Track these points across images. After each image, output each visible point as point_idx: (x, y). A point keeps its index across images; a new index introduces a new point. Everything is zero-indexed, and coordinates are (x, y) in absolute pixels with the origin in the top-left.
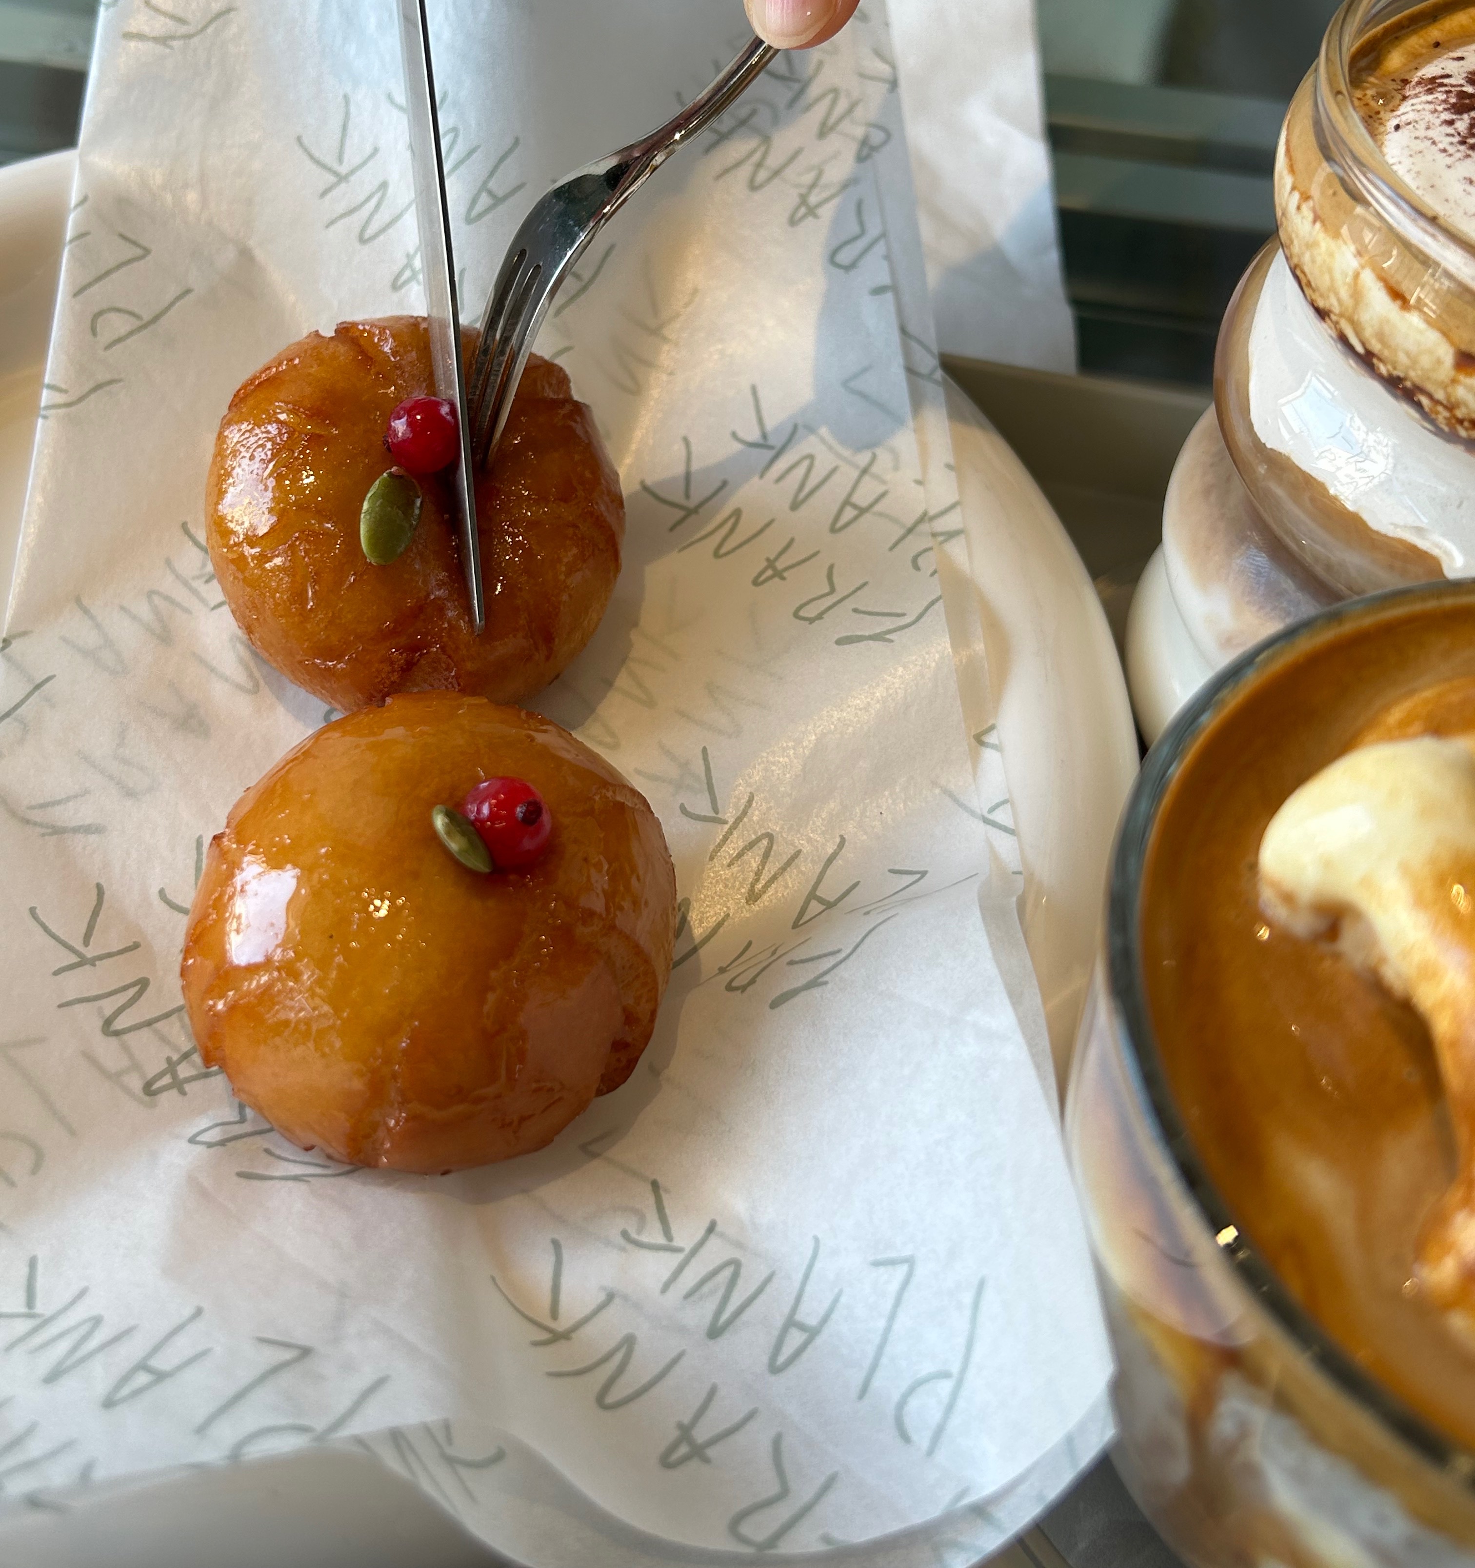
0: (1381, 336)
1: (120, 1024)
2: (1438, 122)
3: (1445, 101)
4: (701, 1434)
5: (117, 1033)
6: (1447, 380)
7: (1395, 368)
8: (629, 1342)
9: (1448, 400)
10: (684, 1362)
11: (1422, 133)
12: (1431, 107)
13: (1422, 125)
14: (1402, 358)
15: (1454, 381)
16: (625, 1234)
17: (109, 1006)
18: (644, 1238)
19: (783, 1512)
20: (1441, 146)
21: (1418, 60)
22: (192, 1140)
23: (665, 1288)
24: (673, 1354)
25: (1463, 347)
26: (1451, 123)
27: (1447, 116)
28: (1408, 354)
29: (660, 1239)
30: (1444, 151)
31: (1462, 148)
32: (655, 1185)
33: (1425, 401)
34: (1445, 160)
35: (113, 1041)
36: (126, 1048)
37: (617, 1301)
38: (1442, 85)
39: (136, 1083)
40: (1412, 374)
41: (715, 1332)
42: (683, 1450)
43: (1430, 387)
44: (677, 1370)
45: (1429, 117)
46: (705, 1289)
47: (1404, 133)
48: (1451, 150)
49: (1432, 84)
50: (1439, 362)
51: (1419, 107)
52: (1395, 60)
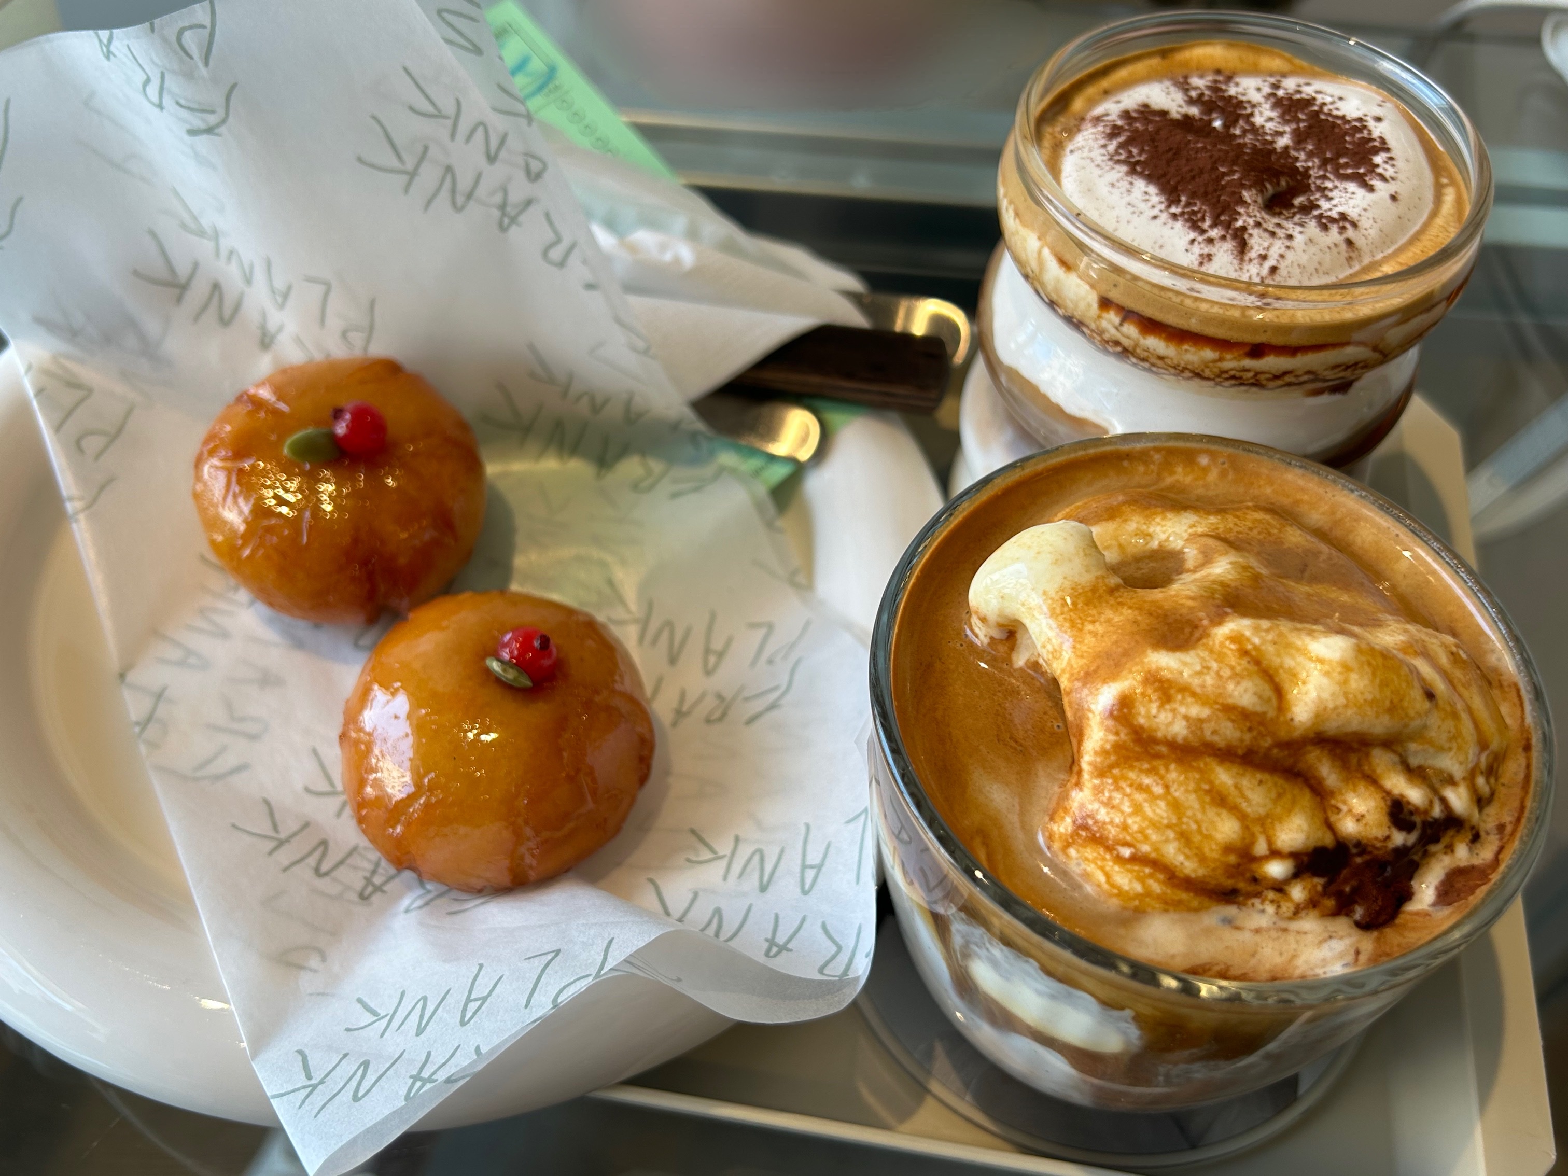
0: (1057, 290)
1: (325, 867)
2: (1096, 146)
3: (1104, 132)
4: (781, 939)
5: (326, 874)
6: (1095, 317)
7: (1066, 311)
8: (718, 912)
9: (1098, 329)
10: (754, 909)
11: (1086, 154)
12: (1093, 136)
13: (1086, 150)
14: (1070, 305)
15: (1099, 317)
16: (689, 860)
17: (312, 861)
18: (701, 859)
19: (843, 958)
20: (1096, 163)
21: (1092, 103)
22: (407, 911)
23: (725, 878)
24: (746, 908)
25: (1105, 295)
26: (1104, 146)
27: (1103, 142)
28: (1072, 302)
29: (709, 856)
30: (1098, 166)
31: (1110, 163)
32: (693, 832)
33: (1085, 330)
34: (1097, 172)
35: (327, 880)
36: (335, 880)
37: (701, 894)
38: (1103, 121)
39: (354, 897)
40: (1076, 314)
41: (763, 888)
42: (775, 950)
43: (1087, 321)
44: (751, 914)
45: (1091, 142)
46: (748, 870)
47: (1077, 155)
48: (1103, 165)
49: (1098, 120)
50: (1089, 305)
51: (1086, 137)
52: (1078, 104)
